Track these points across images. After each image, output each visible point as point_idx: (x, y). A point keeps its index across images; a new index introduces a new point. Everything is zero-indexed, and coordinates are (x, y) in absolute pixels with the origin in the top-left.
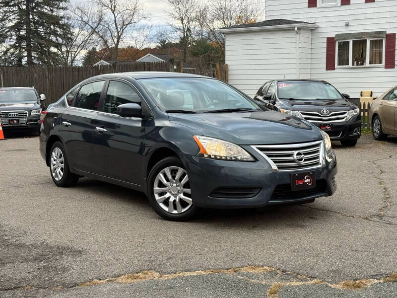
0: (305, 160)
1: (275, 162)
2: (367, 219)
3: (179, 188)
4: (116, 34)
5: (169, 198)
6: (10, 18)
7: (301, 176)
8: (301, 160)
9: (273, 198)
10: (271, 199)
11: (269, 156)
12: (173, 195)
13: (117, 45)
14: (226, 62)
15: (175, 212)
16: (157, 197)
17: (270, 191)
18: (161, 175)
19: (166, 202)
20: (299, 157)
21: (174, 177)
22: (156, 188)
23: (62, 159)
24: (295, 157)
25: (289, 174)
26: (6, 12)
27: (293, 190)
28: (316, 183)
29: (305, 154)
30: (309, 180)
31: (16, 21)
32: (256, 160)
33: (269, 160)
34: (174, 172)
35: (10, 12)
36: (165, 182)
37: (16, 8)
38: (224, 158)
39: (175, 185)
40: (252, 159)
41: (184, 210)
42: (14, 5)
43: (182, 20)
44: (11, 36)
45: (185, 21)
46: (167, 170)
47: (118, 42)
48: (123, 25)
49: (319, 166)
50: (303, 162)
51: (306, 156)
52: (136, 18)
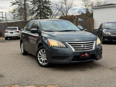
0: (86, 48)
1: (74, 48)
2: (111, 69)
3: (45, 56)
4: (66, 11)
5: (42, 59)
6: (36, 7)
7: (84, 53)
8: (85, 47)
9: (72, 60)
10: (72, 61)
11: (72, 46)
12: (43, 58)
13: (66, 14)
14: (93, 18)
15: (44, 64)
16: (39, 59)
17: (71, 58)
18: (40, 52)
19: (41, 61)
20: (84, 46)
21: (43, 53)
22: (38, 56)
23: (23, 46)
24: (82, 46)
25: (79, 52)
26: (34, 6)
27: (81, 58)
28: (90, 56)
29: (86, 45)
30: (87, 55)
31: (37, 8)
32: (67, 47)
33: (72, 47)
34: (43, 51)
35: (35, 6)
36: (41, 54)
37: (37, 5)
38: (56, 46)
39: (43, 55)
40: (66, 47)
41: (46, 64)
42: (36, 4)
43: (86, 6)
44: (36, 13)
45: (87, 6)
46: (41, 50)
47: (67, 14)
48: (68, 8)
49: (92, 50)
50: (85, 48)
51: (86, 46)
52: (72, 6)
